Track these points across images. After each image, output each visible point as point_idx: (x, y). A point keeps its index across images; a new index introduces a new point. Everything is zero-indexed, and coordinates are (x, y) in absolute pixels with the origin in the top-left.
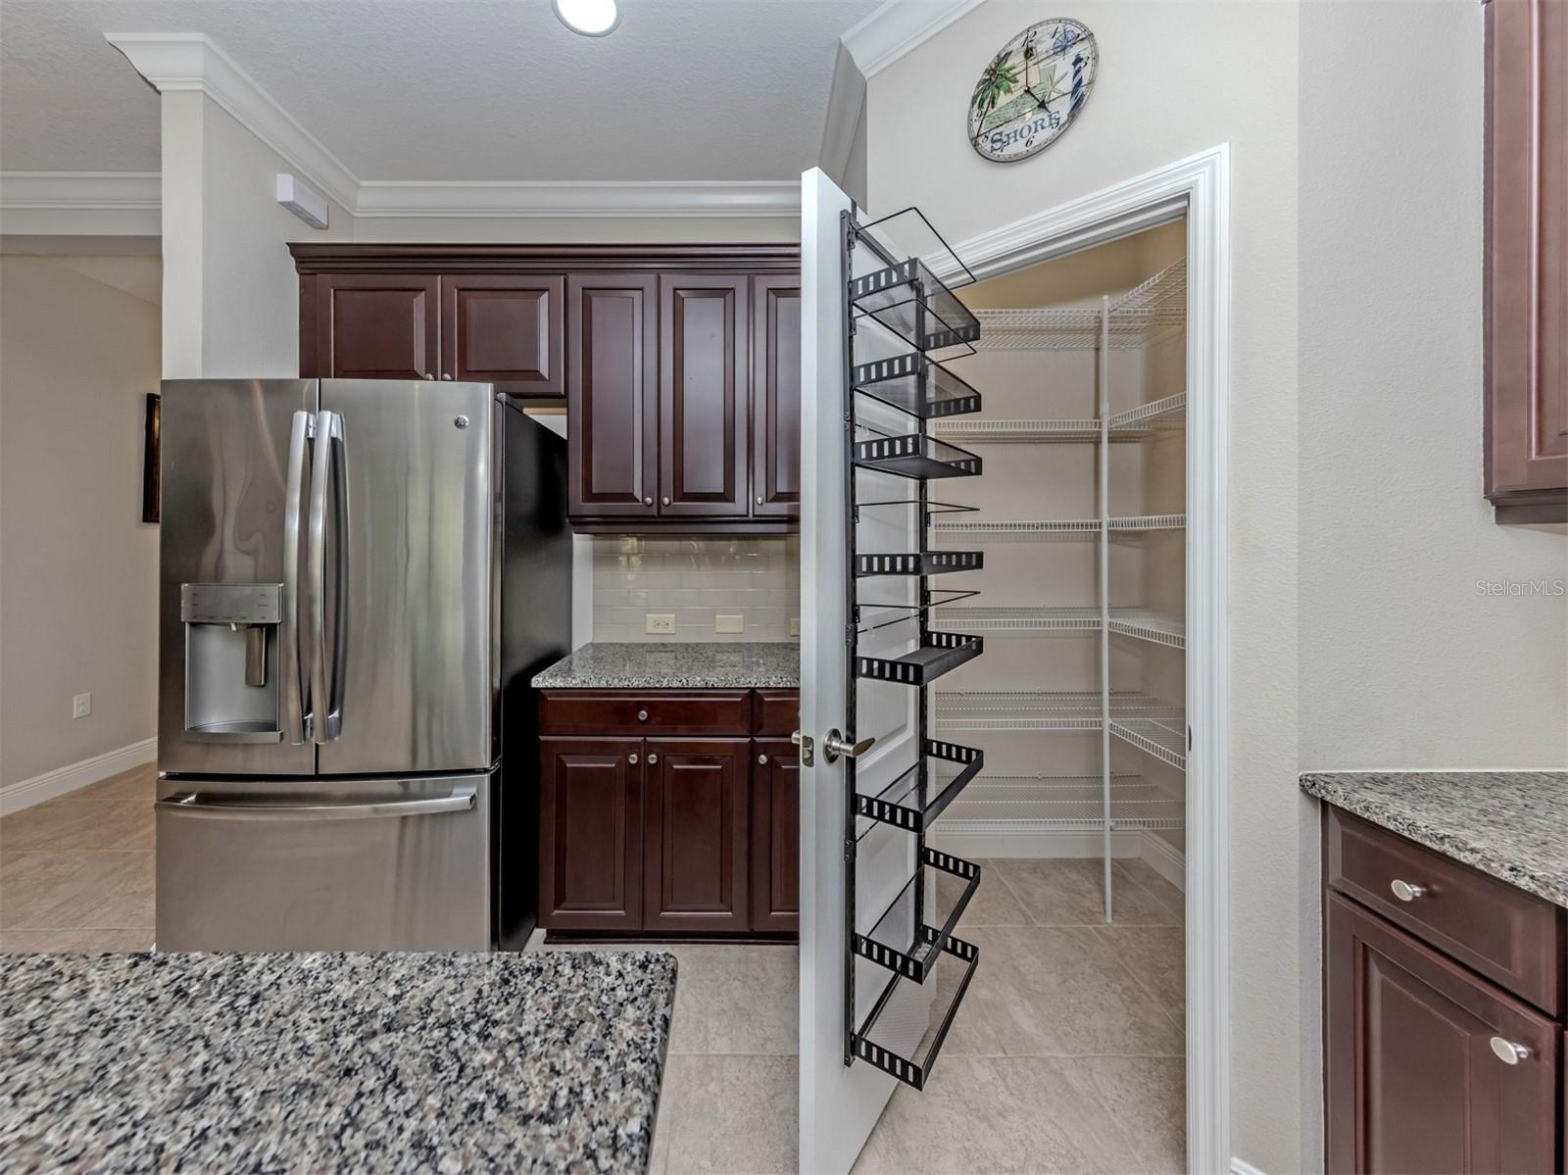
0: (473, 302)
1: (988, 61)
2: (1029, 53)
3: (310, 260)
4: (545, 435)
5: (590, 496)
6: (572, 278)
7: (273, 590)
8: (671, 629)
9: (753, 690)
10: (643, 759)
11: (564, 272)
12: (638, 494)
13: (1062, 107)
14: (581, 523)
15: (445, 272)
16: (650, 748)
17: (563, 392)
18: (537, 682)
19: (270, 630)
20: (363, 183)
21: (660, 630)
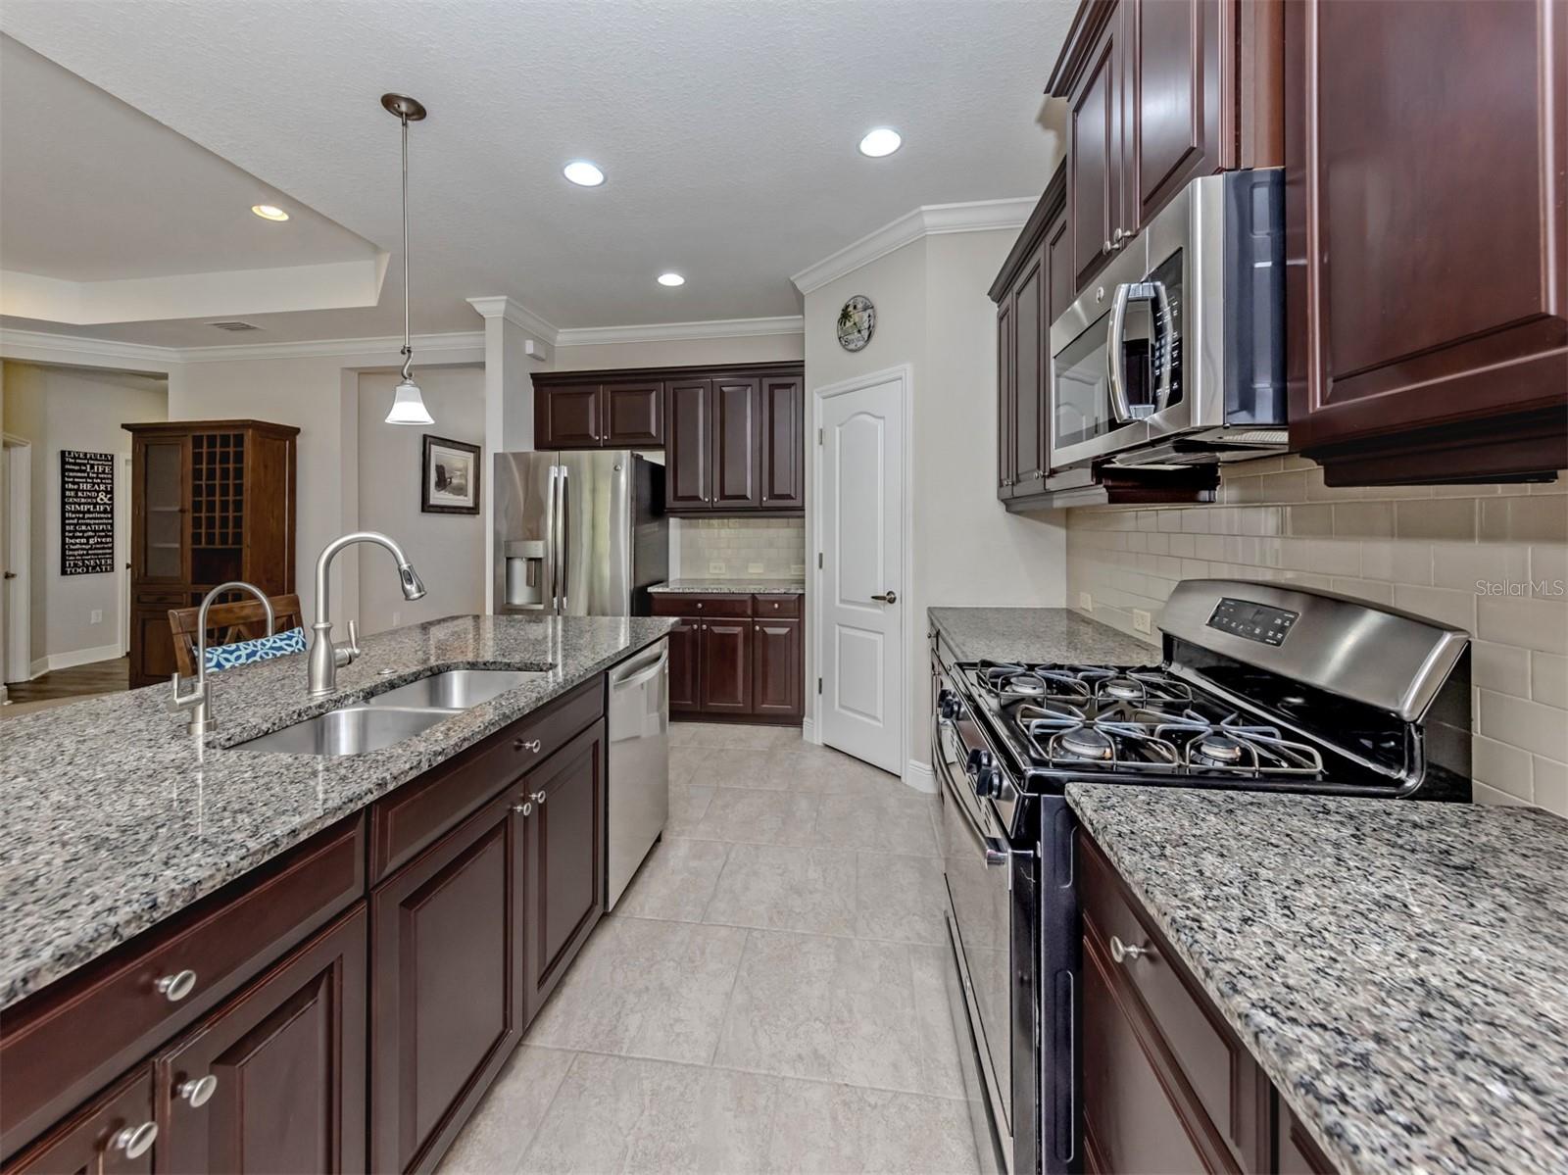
0: (618, 399)
1: (843, 306)
2: (855, 307)
3: (538, 380)
4: (654, 467)
5: (676, 498)
6: (667, 383)
7: (540, 544)
8: (724, 571)
9: (753, 594)
10: (700, 627)
11: (664, 380)
12: (701, 497)
13: (865, 333)
14: (674, 512)
15: (604, 383)
16: (703, 622)
17: (663, 443)
18: (650, 590)
19: (538, 560)
20: (561, 331)
21: (717, 571)
